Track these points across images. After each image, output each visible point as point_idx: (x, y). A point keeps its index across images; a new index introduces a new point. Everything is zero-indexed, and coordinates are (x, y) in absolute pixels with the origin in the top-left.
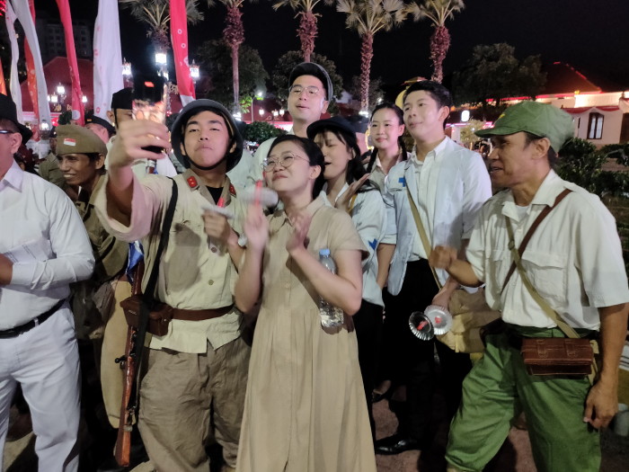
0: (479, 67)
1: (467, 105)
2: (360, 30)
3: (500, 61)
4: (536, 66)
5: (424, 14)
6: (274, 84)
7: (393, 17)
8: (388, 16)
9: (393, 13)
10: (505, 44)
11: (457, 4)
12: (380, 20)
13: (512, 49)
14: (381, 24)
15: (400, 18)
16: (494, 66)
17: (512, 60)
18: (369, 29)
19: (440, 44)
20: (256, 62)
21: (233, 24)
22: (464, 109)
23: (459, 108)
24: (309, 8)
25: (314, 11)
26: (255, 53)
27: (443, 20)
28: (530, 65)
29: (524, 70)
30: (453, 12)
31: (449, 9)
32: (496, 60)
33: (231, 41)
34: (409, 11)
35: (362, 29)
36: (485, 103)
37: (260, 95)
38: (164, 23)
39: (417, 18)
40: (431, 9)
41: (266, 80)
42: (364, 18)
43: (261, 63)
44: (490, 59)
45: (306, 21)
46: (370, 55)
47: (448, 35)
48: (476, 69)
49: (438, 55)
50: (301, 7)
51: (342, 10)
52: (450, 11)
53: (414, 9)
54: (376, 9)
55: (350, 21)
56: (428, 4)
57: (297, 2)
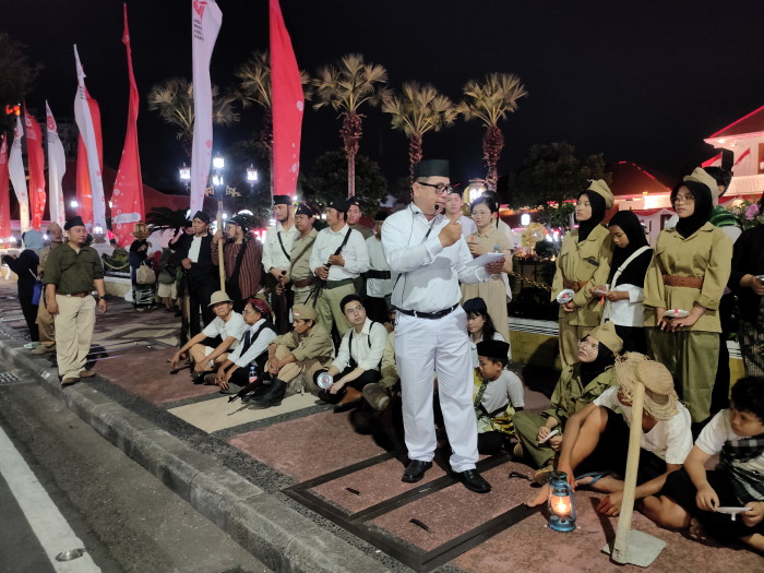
0: (536, 168)
1: (526, 208)
2: (407, 130)
3: (559, 162)
4: (600, 166)
5: (475, 114)
7: (443, 117)
8: (437, 116)
9: (442, 113)
10: (564, 143)
11: (509, 104)
12: (429, 120)
13: (572, 148)
14: (430, 124)
15: (450, 118)
16: (553, 166)
17: (572, 159)
18: (416, 130)
19: (493, 143)
21: (271, 126)
22: (523, 212)
23: (518, 212)
24: (352, 108)
25: (358, 111)
27: (494, 120)
28: (591, 166)
29: (585, 170)
30: (506, 112)
31: (501, 109)
32: (556, 160)
33: (268, 143)
34: (459, 110)
35: (409, 129)
36: (546, 205)
39: (467, 118)
40: (482, 109)
42: (411, 118)
44: (548, 159)
45: (350, 122)
46: (419, 156)
47: (501, 136)
48: (533, 170)
49: (491, 156)
50: (344, 108)
51: (387, 111)
52: (502, 112)
53: (463, 109)
54: (425, 110)
55: (396, 122)
56: (478, 104)
57: (339, 103)
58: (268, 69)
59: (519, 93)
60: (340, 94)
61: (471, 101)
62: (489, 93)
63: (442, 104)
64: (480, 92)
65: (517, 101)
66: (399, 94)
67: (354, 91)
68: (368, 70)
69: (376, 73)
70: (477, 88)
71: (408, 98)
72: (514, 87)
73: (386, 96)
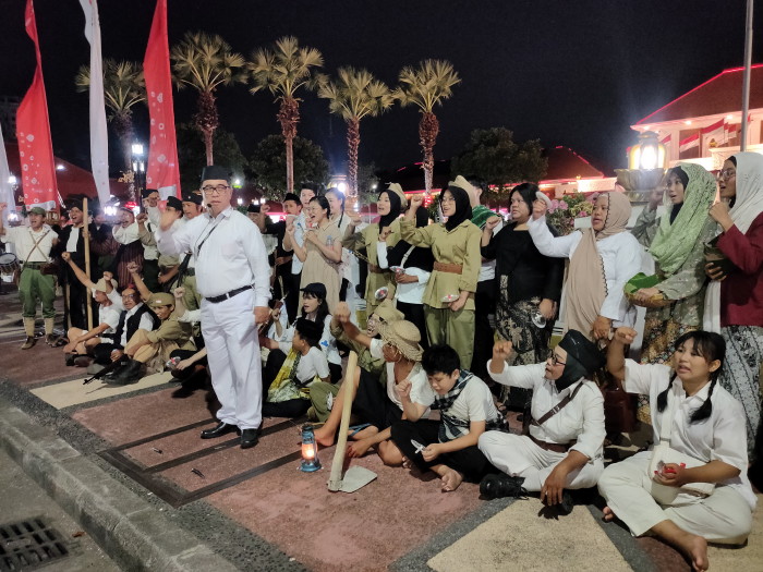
0: (477, 152)
2: (345, 116)
3: (499, 146)
4: (537, 151)
5: (411, 100)
6: (254, 170)
7: (379, 103)
8: (374, 102)
9: (378, 98)
10: (503, 128)
11: (444, 90)
12: (366, 105)
13: (511, 133)
14: (366, 110)
15: (387, 103)
16: (493, 151)
17: (511, 144)
18: (353, 115)
19: (428, 129)
20: (232, 146)
21: (205, 109)
24: (289, 92)
25: (295, 96)
26: (232, 137)
27: (430, 107)
28: (529, 150)
29: (523, 155)
30: (441, 98)
31: (436, 95)
32: (495, 145)
33: (205, 127)
34: (396, 97)
35: (347, 114)
37: (238, 182)
38: (128, 107)
39: (404, 103)
40: (418, 95)
41: (244, 166)
42: (348, 103)
43: (238, 147)
44: (488, 144)
45: (287, 106)
46: (357, 141)
47: (437, 122)
48: (474, 154)
49: (428, 141)
50: (280, 92)
51: (324, 96)
52: (437, 98)
53: (400, 95)
54: (361, 94)
55: (334, 106)
56: (414, 90)
57: (276, 86)
58: (201, 52)
59: (454, 80)
60: (275, 78)
61: (406, 87)
62: (423, 80)
63: (379, 89)
64: (415, 79)
65: (451, 88)
66: (335, 79)
67: (290, 74)
68: (304, 53)
69: (311, 57)
70: (412, 75)
71: (344, 83)
72: (449, 74)
73: (322, 80)
